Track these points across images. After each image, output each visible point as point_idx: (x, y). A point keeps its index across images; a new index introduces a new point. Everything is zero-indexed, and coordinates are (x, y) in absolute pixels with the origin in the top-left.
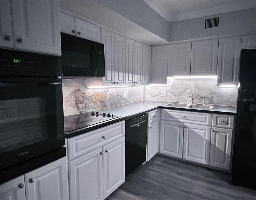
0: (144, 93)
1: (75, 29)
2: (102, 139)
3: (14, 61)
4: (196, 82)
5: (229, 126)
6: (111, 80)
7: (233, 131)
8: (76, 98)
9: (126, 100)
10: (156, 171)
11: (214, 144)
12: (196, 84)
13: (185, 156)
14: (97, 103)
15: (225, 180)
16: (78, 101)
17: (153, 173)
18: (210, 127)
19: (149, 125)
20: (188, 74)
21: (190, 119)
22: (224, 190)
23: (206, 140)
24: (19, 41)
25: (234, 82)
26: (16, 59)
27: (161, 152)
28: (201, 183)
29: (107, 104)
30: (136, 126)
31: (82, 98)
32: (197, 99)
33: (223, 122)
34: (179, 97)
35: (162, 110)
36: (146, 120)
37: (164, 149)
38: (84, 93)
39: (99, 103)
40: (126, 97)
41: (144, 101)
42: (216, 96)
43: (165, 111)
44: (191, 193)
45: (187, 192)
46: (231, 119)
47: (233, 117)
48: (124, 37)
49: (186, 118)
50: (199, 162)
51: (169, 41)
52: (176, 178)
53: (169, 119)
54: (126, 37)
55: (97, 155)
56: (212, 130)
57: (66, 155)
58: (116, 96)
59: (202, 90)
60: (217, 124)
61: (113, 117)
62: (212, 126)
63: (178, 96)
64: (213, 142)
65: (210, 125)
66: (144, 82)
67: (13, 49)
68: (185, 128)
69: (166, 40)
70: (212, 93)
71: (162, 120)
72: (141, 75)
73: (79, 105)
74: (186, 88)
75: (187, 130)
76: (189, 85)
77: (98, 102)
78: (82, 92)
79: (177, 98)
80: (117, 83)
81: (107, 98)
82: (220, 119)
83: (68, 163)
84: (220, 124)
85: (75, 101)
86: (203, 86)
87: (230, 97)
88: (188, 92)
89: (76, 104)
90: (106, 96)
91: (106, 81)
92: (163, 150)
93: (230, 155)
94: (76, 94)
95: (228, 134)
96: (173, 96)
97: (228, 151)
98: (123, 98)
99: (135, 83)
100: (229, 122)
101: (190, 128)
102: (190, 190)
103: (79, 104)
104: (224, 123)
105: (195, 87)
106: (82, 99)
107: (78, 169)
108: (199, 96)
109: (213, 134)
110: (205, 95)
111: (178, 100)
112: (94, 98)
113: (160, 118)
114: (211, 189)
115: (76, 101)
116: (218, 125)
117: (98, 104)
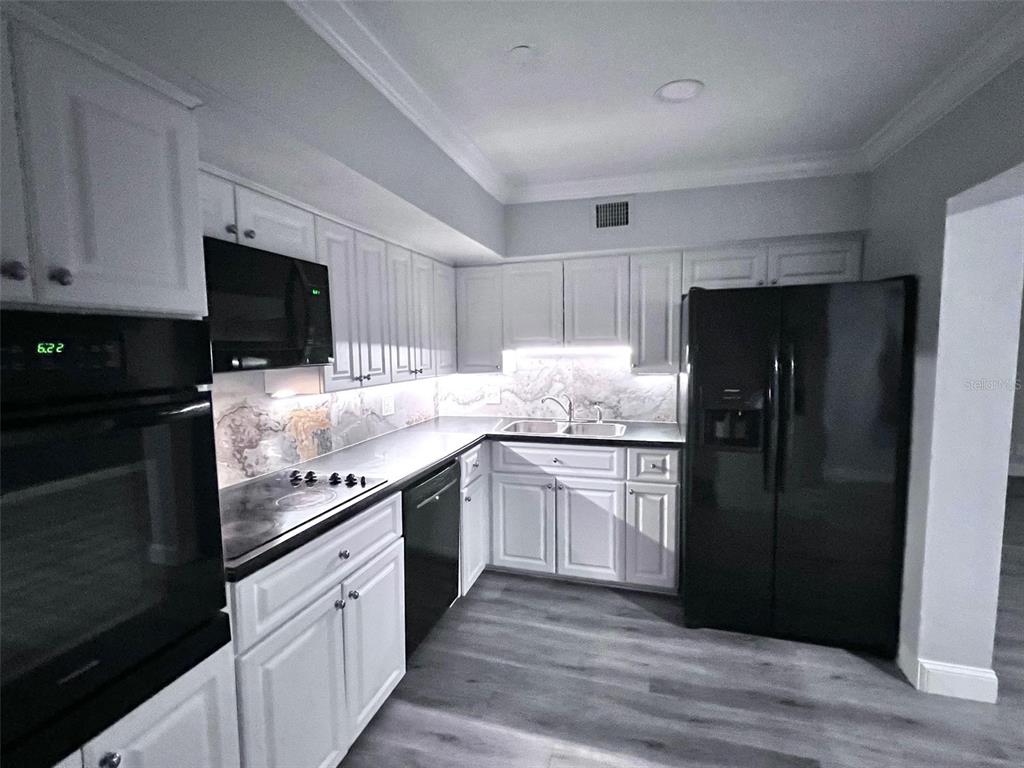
0: (437, 394)
1: (236, 220)
2: (339, 561)
3: (41, 349)
4: (576, 363)
5: (667, 476)
6: (349, 370)
7: (677, 488)
8: (234, 433)
9: (387, 422)
10: (487, 622)
11: (633, 524)
12: (577, 370)
13: (563, 565)
14: (303, 441)
15: (668, 619)
16: (242, 441)
17: (482, 629)
18: (623, 483)
19: (464, 492)
20: (558, 343)
21: (572, 465)
22: (669, 646)
23: (614, 517)
24: (60, 277)
25: (670, 363)
26: (46, 340)
27: (496, 563)
28: (612, 637)
29: (334, 439)
30: (433, 503)
31: (255, 429)
32: (581, 408)
33: (654, 466)
34: (533, 405)
35: (495, 444)
36: (454, 481)
37: (505, 554)
38: (261, 414)
39: (310, 438)
40: (387, 411)
41: (437, 419)
42: (628, 398)
43: (504, 446)
44: (591, 671)
45: (582, 669)
46: (671, 459)
47: (675, 453)
48: (383, 244)
49: (561, 462)
50: (599, 578)
51: (506, 254)
52: (548, 634)
53: (515, 468)
54: (386, 242)
55: (325, 614)
56: (629, 491)
57: (229, 639)
58: (358, 413)
59: (592, 384)
60: (639, 472)
61: (363, 484)
62: (628, 478)
63: (532, 401)
64: (630, 521)
65: (622, 476)
66: (442, 367)
67: (35, 304)
68: (559, 491)
69: (497, 251)
70: (618, 392)
71: (497, 472)
72: (430, 349)
73: (245, 454)
74: (552, 380)
75: (566, 496)
76: (559, 372)
77: (307, 438)
78: (255, 410)
79: (529, 407)
80: (368, 377)
81: (334, 421)
82: (646, 461)
83: (237, 662)
84: (645, 472)
85: (230, 441)
86: (596, 372)
87: (661, 398)
88: (556, 391)
89: (238, 451)
90: (328, 416)
91: (336, 376)
92: (502, 556)
93: (672, 548)
94: (233, 420)
95: (666, 498)
96: (516, 400)
97: (669, 542)
98: (378, 416)
99: (416, 372)
100: (668, 467)
101: (573, 489)
102: (587, 663)
103: (246, 450)
104: (655, 470)
105: (574, 376)
106: (253, 432)
107: (267, 674)
108: (586, 398)
109: (631, 499)
110: (601, 396)
111: (533, 412)
112: (293, 428)
113: (491, 466)
114: (639, 649)
115: (234, 441)
116: (641, 477)
117: (305, 442)
